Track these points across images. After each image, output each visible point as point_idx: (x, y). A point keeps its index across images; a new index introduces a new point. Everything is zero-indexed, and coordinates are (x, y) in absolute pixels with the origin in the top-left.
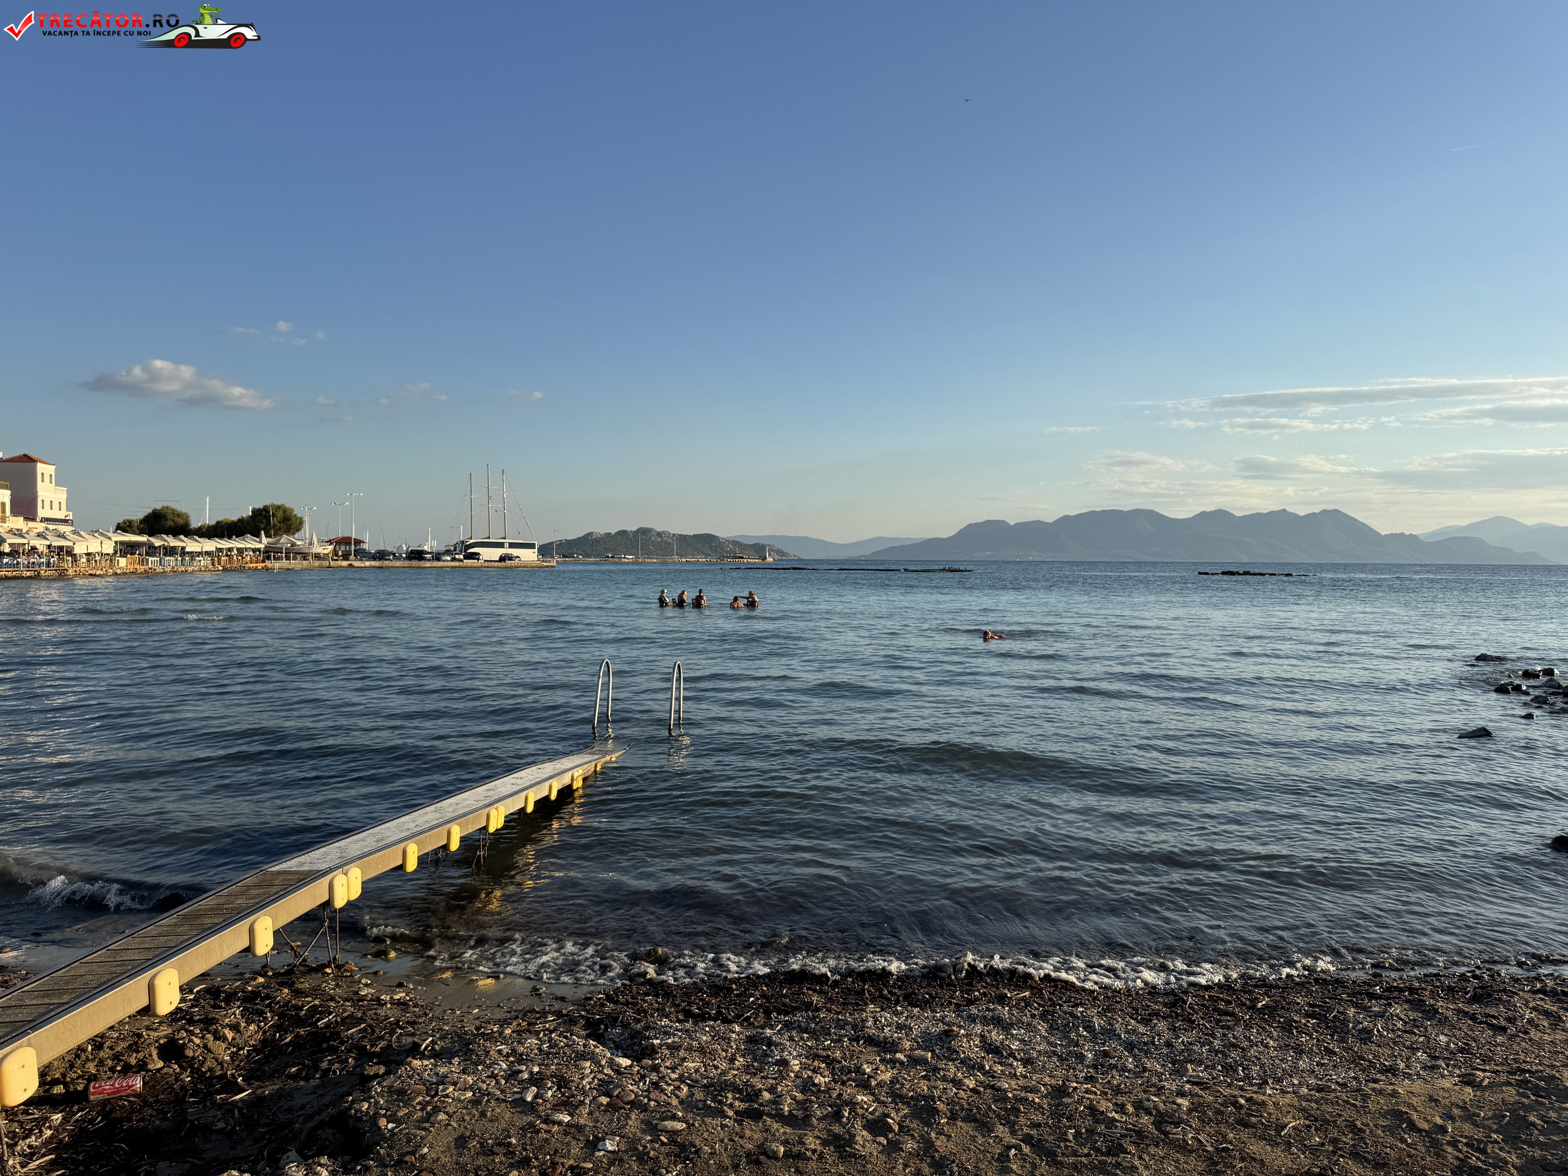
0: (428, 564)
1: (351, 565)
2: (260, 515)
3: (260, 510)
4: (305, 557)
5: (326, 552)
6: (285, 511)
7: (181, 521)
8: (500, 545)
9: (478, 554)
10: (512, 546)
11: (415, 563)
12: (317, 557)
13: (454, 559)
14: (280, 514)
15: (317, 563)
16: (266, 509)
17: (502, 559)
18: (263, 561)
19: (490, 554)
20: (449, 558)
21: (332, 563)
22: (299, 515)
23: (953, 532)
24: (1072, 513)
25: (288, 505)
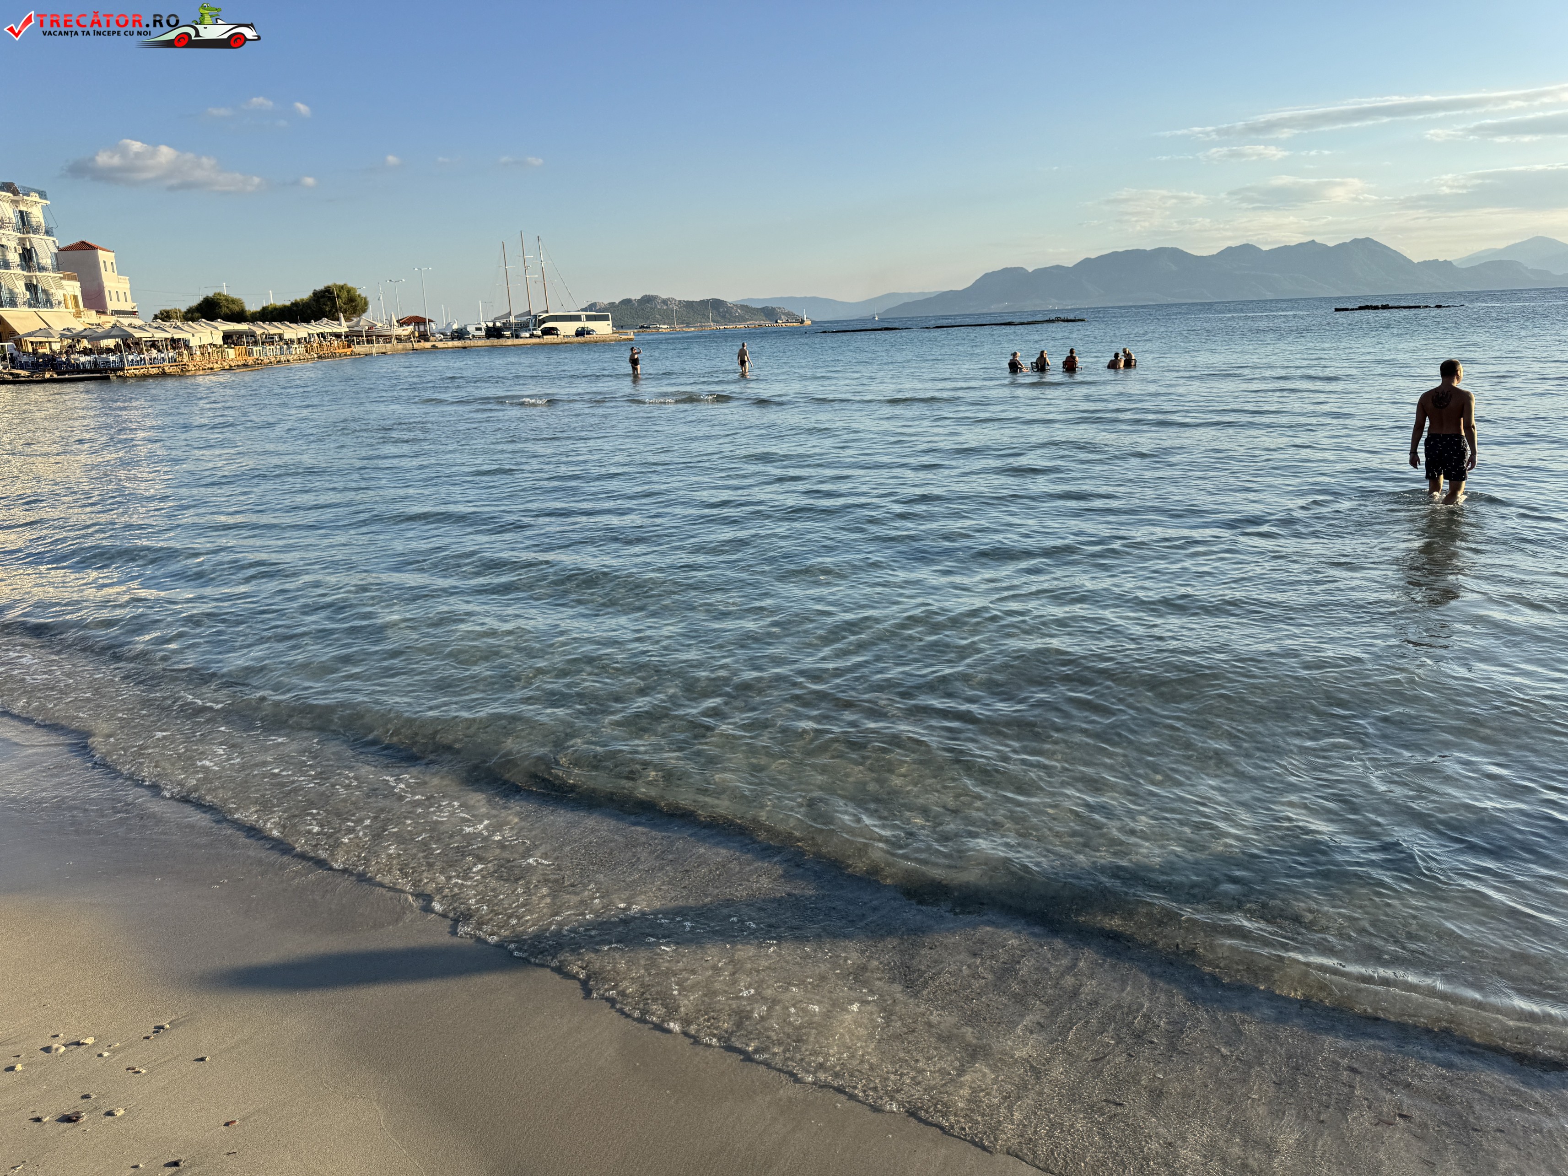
0: (509, 342)
1: (434, 346)
2: (323, 297)
3: (321, 291)
4: (387, 339)
5: (406, 333)
6: (349, 291)
7: (236, 308)
8: (577, 318)
9: (556, 329)
10: (589, 318)
11: (494, 341)
12: (399, 339)
13: (532, 336)
14: (344, 295)
15: (400, 346)
16: (328, 291)
17: (580, 333)
18: (349, 347)
19: (567, 329)
20: (528, 335)
21: (416, 345)
22: (363, 295)
23: (969, 284)
24: (1093, 256)
25: (350, 285)
